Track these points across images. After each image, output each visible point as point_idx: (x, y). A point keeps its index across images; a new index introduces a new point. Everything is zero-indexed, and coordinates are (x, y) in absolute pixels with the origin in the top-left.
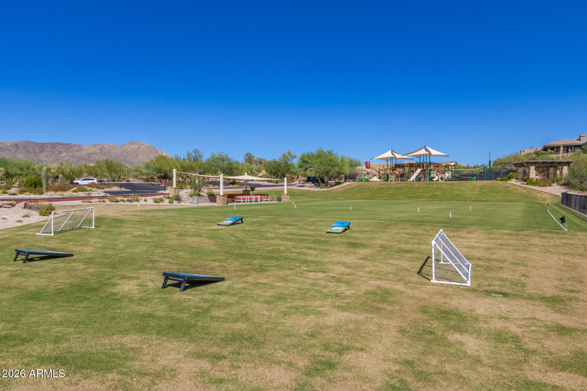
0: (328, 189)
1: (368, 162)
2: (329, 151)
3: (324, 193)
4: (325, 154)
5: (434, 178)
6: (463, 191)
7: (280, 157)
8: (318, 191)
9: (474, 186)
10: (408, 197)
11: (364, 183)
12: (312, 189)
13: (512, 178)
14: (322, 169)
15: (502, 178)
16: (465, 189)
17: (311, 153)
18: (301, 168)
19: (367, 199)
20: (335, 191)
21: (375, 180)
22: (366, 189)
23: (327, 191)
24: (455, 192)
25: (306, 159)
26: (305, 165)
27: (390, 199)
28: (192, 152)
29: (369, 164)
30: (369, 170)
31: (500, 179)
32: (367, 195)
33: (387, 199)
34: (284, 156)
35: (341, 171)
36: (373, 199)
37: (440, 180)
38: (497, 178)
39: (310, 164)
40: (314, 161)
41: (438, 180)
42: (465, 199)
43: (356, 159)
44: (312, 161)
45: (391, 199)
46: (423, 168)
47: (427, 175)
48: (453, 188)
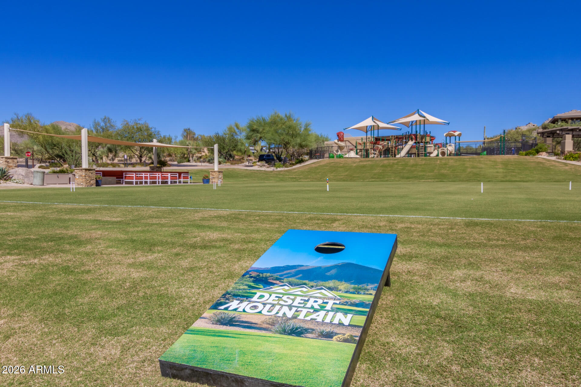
0: (286, 169)
1: (341, 132)
2: (288, 116)
3: (281, 173)
4: (281, 119)
5: (431, 153)
6: (481, 168)
7: (225, 130)
8: (271, 172)
9: (492, 161)
10: (403, 178)
11: (336, 160)
12: (263, 169)
13: (541, 152)
14: (278, 139)
15: (527, 152)
16: (483, 166)
17: (263, 119)
18: (249, 139)
19: (344, 181)
20: (296, 170)
21: (352, 156)
22: (341, 167)
23: (285, 171)
24: (469, 170)
25: (255, 127)
26: (255, 135)
27: (376, 180)
28: (100, 121)
29: (343, 136)
30: (342, 144)
31: (524, 152)
32: (342, 176)
33: (373, 180)
34: (230, 129)
35: (304, 143)
36: (351, 180)
37: (440, 156)
38: (521, 152)
39: (260, 133)
40: (267, 129)
41: (437, 155)
42: (489, 179)
43: (323, 134)
44: (263, 129)
45: (378, 180)
46: (416, 140)
47: (421, 149)
48: (464, 164)
